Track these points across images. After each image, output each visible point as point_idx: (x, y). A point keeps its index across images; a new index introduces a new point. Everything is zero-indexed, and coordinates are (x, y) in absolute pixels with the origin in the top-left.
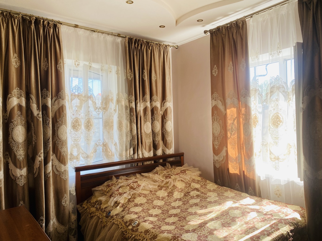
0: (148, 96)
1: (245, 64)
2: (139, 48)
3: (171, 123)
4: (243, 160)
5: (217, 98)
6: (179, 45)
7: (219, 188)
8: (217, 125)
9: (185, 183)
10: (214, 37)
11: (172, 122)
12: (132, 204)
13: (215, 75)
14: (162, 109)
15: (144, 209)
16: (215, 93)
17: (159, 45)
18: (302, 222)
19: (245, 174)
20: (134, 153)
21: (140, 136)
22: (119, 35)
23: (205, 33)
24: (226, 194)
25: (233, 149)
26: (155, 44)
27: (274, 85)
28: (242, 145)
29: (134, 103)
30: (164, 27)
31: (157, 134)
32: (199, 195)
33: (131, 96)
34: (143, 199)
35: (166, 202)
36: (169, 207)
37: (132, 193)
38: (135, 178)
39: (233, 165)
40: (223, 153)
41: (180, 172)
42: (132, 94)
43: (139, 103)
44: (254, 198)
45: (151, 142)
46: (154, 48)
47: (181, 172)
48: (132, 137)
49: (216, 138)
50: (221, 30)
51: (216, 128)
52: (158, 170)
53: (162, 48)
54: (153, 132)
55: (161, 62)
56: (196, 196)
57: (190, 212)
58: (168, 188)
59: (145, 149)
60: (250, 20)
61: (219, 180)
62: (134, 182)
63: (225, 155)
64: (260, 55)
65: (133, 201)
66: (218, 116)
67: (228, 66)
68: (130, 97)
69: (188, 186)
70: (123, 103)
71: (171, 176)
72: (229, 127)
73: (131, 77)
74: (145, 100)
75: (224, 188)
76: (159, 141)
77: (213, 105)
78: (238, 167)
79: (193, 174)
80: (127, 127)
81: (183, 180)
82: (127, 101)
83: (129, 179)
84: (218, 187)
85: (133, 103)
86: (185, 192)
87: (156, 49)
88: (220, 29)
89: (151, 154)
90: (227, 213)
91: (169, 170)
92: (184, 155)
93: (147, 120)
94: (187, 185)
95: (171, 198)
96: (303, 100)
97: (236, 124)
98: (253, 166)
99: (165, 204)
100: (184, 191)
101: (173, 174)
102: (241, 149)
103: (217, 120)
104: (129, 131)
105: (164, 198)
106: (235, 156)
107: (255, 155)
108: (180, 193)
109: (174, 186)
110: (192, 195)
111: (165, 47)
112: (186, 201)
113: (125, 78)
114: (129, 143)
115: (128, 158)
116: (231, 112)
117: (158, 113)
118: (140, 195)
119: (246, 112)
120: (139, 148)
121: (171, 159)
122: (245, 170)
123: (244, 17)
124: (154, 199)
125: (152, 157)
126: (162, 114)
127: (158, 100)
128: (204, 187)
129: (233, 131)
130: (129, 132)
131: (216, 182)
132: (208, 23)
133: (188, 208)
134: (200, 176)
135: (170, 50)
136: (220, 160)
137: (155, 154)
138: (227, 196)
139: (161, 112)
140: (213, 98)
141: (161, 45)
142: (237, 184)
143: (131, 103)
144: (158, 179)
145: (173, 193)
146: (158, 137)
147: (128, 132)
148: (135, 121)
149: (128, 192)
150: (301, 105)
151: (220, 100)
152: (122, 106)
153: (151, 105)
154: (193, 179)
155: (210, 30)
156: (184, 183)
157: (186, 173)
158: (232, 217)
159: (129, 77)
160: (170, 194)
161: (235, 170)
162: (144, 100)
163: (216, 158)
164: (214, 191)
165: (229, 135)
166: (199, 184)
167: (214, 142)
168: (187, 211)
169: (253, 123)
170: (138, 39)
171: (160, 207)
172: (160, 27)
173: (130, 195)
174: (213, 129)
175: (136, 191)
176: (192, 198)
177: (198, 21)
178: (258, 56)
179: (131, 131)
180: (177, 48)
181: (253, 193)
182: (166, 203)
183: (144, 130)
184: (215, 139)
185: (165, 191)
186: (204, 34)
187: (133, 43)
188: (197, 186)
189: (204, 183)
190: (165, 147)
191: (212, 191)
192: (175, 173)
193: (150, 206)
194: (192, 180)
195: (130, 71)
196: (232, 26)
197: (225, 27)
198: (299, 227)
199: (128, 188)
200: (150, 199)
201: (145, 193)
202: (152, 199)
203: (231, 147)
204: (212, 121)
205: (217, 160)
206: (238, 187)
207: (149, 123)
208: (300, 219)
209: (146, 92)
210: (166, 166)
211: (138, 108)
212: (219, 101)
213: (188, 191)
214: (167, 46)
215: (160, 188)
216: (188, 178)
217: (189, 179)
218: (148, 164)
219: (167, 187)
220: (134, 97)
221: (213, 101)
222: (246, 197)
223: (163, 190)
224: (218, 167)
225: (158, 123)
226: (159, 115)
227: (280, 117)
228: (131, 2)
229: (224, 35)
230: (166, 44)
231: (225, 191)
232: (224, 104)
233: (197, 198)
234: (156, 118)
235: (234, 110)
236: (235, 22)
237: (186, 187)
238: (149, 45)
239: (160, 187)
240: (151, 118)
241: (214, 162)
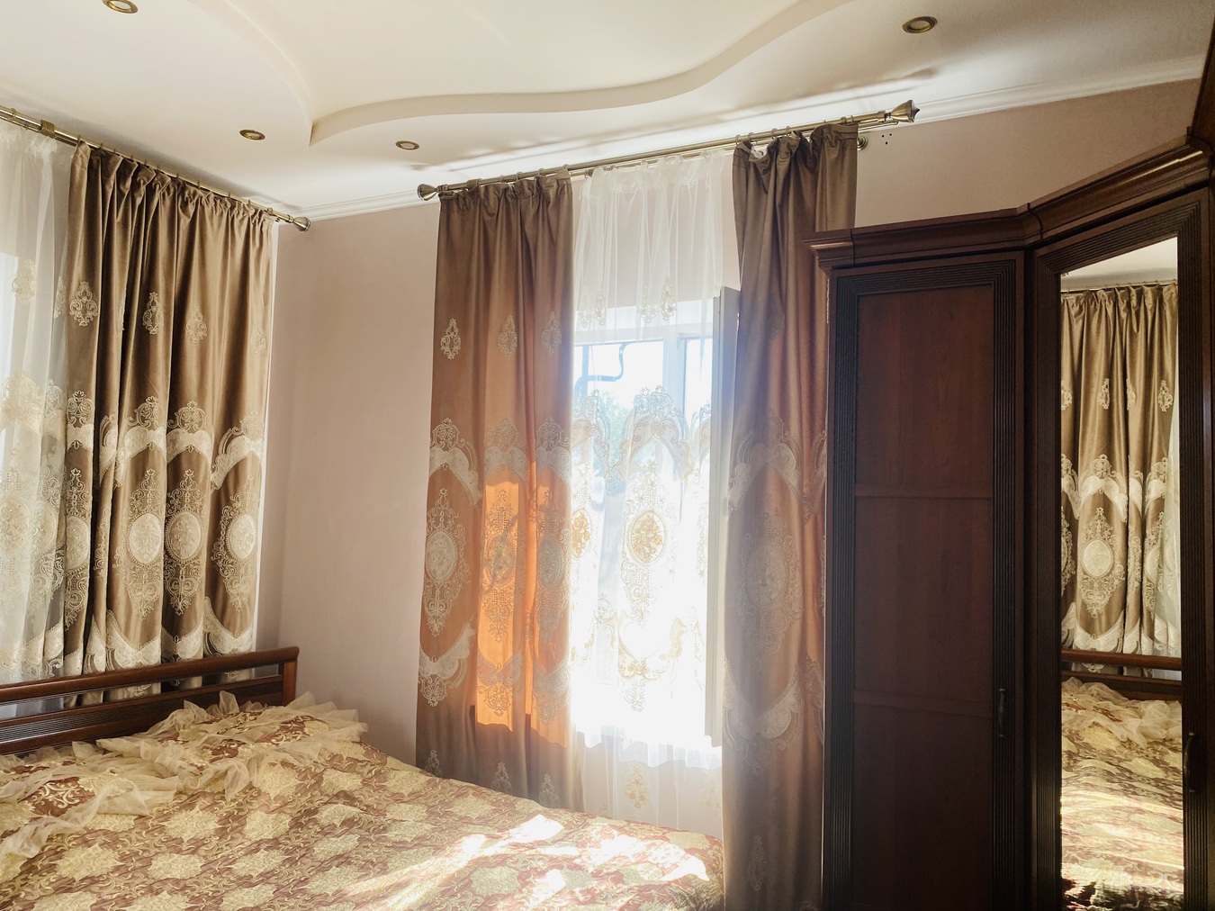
0: (159, 403)
1: (559, 334)
2: (139, 201)
3: (252, 523)
4: (530, 676)
5: (453, 441)
6: (313, 216)
7: (436, 785)
8: (447, 540)
9: (300, 772)
10: (456, 216)
11: (256, 521)
12: (43, 882)
13: (451, 356)
14: (220, 464)
15: (104, 901)
16: (447, 423)
17: (230, 203)
18: (710, 889)
19: (534, 726)
20: (68, 649)
21: (103, 574)
22: (45, 128)
23: (422, 196)
24: (460, 808)
25: (498, 633)
26: (213, 196)
27: (646, 417)
28: (528, 621)
29: (90, 427)
30: (261, 137)
31: (188, 569)
32: (354, 818)
33: (79, 396)
34: (103, 856)
35: (211, 859)
36: (225, 882)
37: (45, 833)
38: (65, 764)
39: (492, 693)
40: (460, 650)
41: (278, 728)
42: (85, 388)
43: (113, 432)
44: (560, 818)
45: (157, 601)
46: (207, 210)
47: (285, 727)
48: (66, 579)
49: (438, 592)
50: (482, 196)
51: (441, 552)
52: (182, 723)
53: (243, 219)
54: (169, 557)
55: (232, 272)
56: (344, 823)
57: (317, 891)
58: (223, 798)
59: (126, 633)
60: (583, 181)
61: (433, 754)
62: (60, 781)
63: (465, 654)
64: (608, 310)
65: (51, 868)
66: (451, 506)
67: (501, 331)
68: (73, 400)
69: (311, 786)
70: (36, 425)
71: (240, 749)
72: (488, 552)
73: (90, 314)
74: (143, 419)
75: (451, 785)
76: (192, 599)
77: (438, 465)
78: (511, 700)
79: (336, 734)
80: (44, 530)
81: (291, 759)
82: (57, 415)
83: (34, 766)
84: (429, 782)
85: (83, 427)
86: (296, 811)
87: (216, 218)
88: (477, 190)
89: (152, 654)
90: (466, 881)
91: (229, 722)
92: (299, 659)
93: (144, 504)
94: (306, 782)
95: (232, 838)
96: (732, 476)
97: (515, 542)
98: (564, 696)
99: (205, 868)
100: (295, 808)
101: (248, 738)
102: (524, 633)
103: (446, 524)
104: (50, 552)
105: (204, 844)
106: (500, 659)
107: (573, 656)
108: (274, 815)
109: (250, 787)
110: (324, 822)
111: (253, 217)
112: (299, 847)
113: (56, 315)
114: (49, 602)
115: (34, 672)
116: (500, 496)
117: (201, 480)
118: (88, 837)
119: (551, 500)
120: (94, 628)
121: (242, 676)
122: (535, 712)
123: (565, 167)
124: (153, 851)
125: (156, 666)
126: (219, 484)
127: (204, 424)
128: (378, 784)
129: (501, 568)
130: (54, 553)
131: (422, 763)
132: (438, 159)
133: (307, 875)
134: (363, 740)
135: (274, 229)
136: (447, 678)
137: (168, 655)
138: (463, 814)
139: (212, 477)
140: (439, 440)
141: (239, 204)
142: (502, 767)
143: (77, 425)
144: (180, 763)
145: (244, 817)
146: (193, 579)
147: (48, 556)
148: (89, 506)
149: (28, 830)
150: (726, 493)
151: (464, 450)
152: (27, 435)
153: (171, 442)
154: (334, 757)
155: (441, 188)
156: (293, 773)
157: (306, 730)
158: (482, 897)
159: (78, 314)
160: (232, 823)
161: (499, 712)
162: (141, 419)
163: (433, 668)
164: (415, 797)
165: (486, 579)
166: (355, 776)
167: (426, 609)
168: (303, 892)
169: (572, 542)
170: (138, 163)
171: (182, 884)
172: (244, 133)
173: (38, 842)
174: (428, 555)
175: (66, 820)
176: (327, 831)
177: (399, 144)
178: (603, 311)
179: (60, 552)
180: (303, 229)
181: (557, 797)
182: (211, 865)
183: (127, 546)
184: (433, 596)
185: (206, 814)
186: (417, 196)
187: (114, 176)
188: (349, 782)
189: (378, 768)
190: (217, 622)
191: (406, 799)
192: (260, 735)
193: (137, 882)
194: (327, 761)
195: (85, 286)
196: (522, 192)
197: (497, 188)
198: (702, 906)
199: (27, 807)
200: (137, 854)
201: (111, 829)
202: (144, 851)
203: (491, 626)
204: (429, 524)
205: (434, 677)
206: (502, 778)
207: (156, 521)
208: (705, 878)
209: (155, 385)
210: (217, 702)
211: (109, 453)
212: (460, 454)
213: (309, 806)
214: (263, 215)
215: (188, 799)
216: (312, 753)
217: (316, 757)
218: (136, 699)
219: (219, 793)
220: (92, 401)
221: (438, 450)
222: (530, 816)
223: (197, 808)
224: (436, 704)
225: (194, 519)
226: (203, 488)
227: (657, 527)
228: (127, 7)
229: (490, 215)
230: (263, 204)
231: (457, 797)
232: (479, 465)
233: (347, 831)
234: (188, 499)
235: (512, 489)
236: (532, 178)
237: (302, 790)
238: (187, 195)
239: (184, 797)
240: (165, 497)
241: (420, 685)
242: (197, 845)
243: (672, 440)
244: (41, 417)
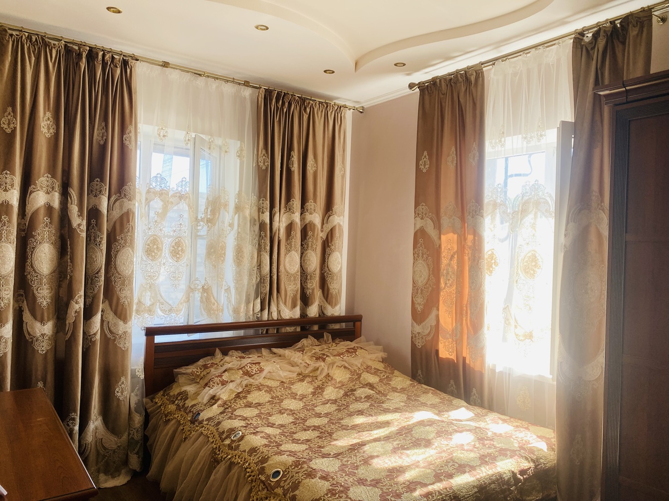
0: (296, 202)
1: (477, 154)
2: (285, 110)
3: (339, 256)
4: (465, 337)
5: (425, 214)
6: (366, 105)
7: (414, 386)
8: (423, 265)
9: (351, 372)
10: (427, 97)
11: (341, 255)
12: (241, 402)
13: (424, 171)
14: (325, 229)
15: (261, 413)
16: (423, 205)
17: (326, 105)
18: (548, 458)
19: (467, 362)
20: (262, 309)
21: (275, 277)
22: (246, 84)
23: (411, 89)
24: (423, 398)
25: (449, 313)
26: (318, 102)
27: (530, 198)
28: (465, 308)
29: (268, 214)
30: (333, 72)
31: (311, 276)
32: (371, 395)
33: (263, 200)
34: (265, 396)
35: (307, 404)
36: (310, 414)
37: (244, 383)
38: (258, 357)
39: (447, 344)
40: (431, 321)
41: (345, 351)
42: (265, 197)
43: (277, 215)
44: (474, 410)
45: (298, 290)
46: (316, 110)
47: (348, 351)
48: (261, 279)
49: (419, 291)
50: (438, 85)
51: (421, 271)
52: (306, 344)
53: (332, 111)
54: (303, 271)
55: (328, 137)
56: (366, 397)
57: (345, 424)
58: (317, 379)
59: (285, 303)
60: (491, 69)
61: (420, 372)
62: (254, 363)
63: (434, 323)
65: (245, 397)
66: (425, 248)
67: (448, 156)
68: (261, 202)
69: (356, 379)
70: (247, 213)
71: (327, 358)
72: (443, 271)
73: (266, 164)
74: (290, 209)
75: (422, 387)
76: (313, 290)
77: (418, 227)
78: (455, 348)
79: (373, 356)
80: (252, 258)
81: (347, 365)
82: (255, 208)
83: (247, 356)
84: (411, 384)
85: (265, 213)
86: (347, 389)
87: (319, 113)
88: (436, 82)
89: (296, 313)
90: (410, 430)
91: (325, 346)
92: (362, 320)
93: (291, 247)
94: (353, 377)
95: (318, 397)
96: (566, 230)
97: (456, 267)
98: (482, 348)
99: (304, 407)
100: (347, 388)
101: (331, 354)
102: (461, 314)
103: (422, 257)
104: (254, 267)
105: (306, 397)
106: (450, 327)
107: (488, 328)
108: (337, 389)
109: (328, 375)
110: (358, 395)
111: (337, 110)
112: (344, 404)
113: (254, 165)
114: (255, 288)
115: (249, 318)
116: (448, 241)
117: (315, 236)
118: (261, 387)
119: (474, 243)
120: (272, 300)
121: (337, 326)
122: (468, 355)
123: (480, 63)
124: (285, 397)
125: (298, 319)
126: (324, 238)
127: (316, 211)
128: (387, 382)
129: (449, 280)
130: (256, 268)
131: (414, 377)
132: (417, 69)
133: (343, 417)
134: (384, 361)
135: (348, 115)
136: (425, 334)
137: (303, 315)
138: (424, 402)
139: (321, 234)
140: (418, 214)
141: (330, 105)
142: (452, 382)
143: (263, 213)
144: (301, 361)
145: (324, 388)
146: (313, 281)
147: (254, 269)
148: (268, 248)
149: (238, 381)
150: (562, 239)
151: (431, 219)
152: (245, 218)
153: (302, 219)
154: (368, 367)
155: (419, 83)
156: (348, 372)
157: (357, 353)
158: (415, 438)
159: (261, 164)
160: (319, 390)
161: (451, 354)
162: (289, 209)
163: (418, 329)
164: (403, 390)
165: (442, 285)
166: (377, 377)
167: (414, 299)
168: (340, 423)
169: (486, 267)
170: (284, 93)
171: (293, 412)
172: (325, 71)
173: (242, 387)
174: (414, 272)
175: (253, 379)
176: (358, 400)
177: (396, 65)
178: (503, 140)
179: (258, 267)
180: (362, 112)
181: (479, 401)
182: (306, 406)
183: (284, 266)
184: (417, 293)
185: (309, 385)
186: (408, 90)
187: (274, 100)
188: (373, 379)
189: (388, 374)
190: (325, 302)
191: (398, 391)
192: (336, 353)
193: (276, 408)
194: (365, 368)
195: (264, 152)
196: (458, 80)
197: (445, 79)
198: (540, 466)
199: (240, 372)
200: (278, 397)
201: (270, 385)
202: (281, 396)
203: (446, 309)
204: (414, 257)
205: (419, 333)
206: (452, 388)
207: (296, 254)
208: (546, 451)
209: (294, 193)
210: (323, 337)
211: (276, 225)
212: (429, 222)
213: (353, 387)
214: (342, 108)
215: (302, 377)
216: (357, 364)
217: (359, 365)
218: (290, 332)
219: (315, 376)
220: (268, 202)
221: (418, 219)
222: (458, 407)
223: (305, 382)
224: (420, 347)
225: (313, 254)
226: (317, 240)
227: (538, 259)
228: (264, 28)
229: (443, 94)
230: (340, 102)
231: (424, 393)
232: (438, 226)
233: (366, 401)
234: (310, 245)
235: (454, 237)
236: (463, 72)
237: (351, 380)
238: (306, 104)
239: (301, 376)
240: (300, 244)
241: (412, 337)
242: (303, 397)
243: (546, 211)
244: (249, 211)
